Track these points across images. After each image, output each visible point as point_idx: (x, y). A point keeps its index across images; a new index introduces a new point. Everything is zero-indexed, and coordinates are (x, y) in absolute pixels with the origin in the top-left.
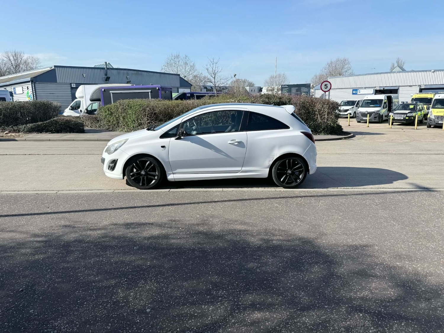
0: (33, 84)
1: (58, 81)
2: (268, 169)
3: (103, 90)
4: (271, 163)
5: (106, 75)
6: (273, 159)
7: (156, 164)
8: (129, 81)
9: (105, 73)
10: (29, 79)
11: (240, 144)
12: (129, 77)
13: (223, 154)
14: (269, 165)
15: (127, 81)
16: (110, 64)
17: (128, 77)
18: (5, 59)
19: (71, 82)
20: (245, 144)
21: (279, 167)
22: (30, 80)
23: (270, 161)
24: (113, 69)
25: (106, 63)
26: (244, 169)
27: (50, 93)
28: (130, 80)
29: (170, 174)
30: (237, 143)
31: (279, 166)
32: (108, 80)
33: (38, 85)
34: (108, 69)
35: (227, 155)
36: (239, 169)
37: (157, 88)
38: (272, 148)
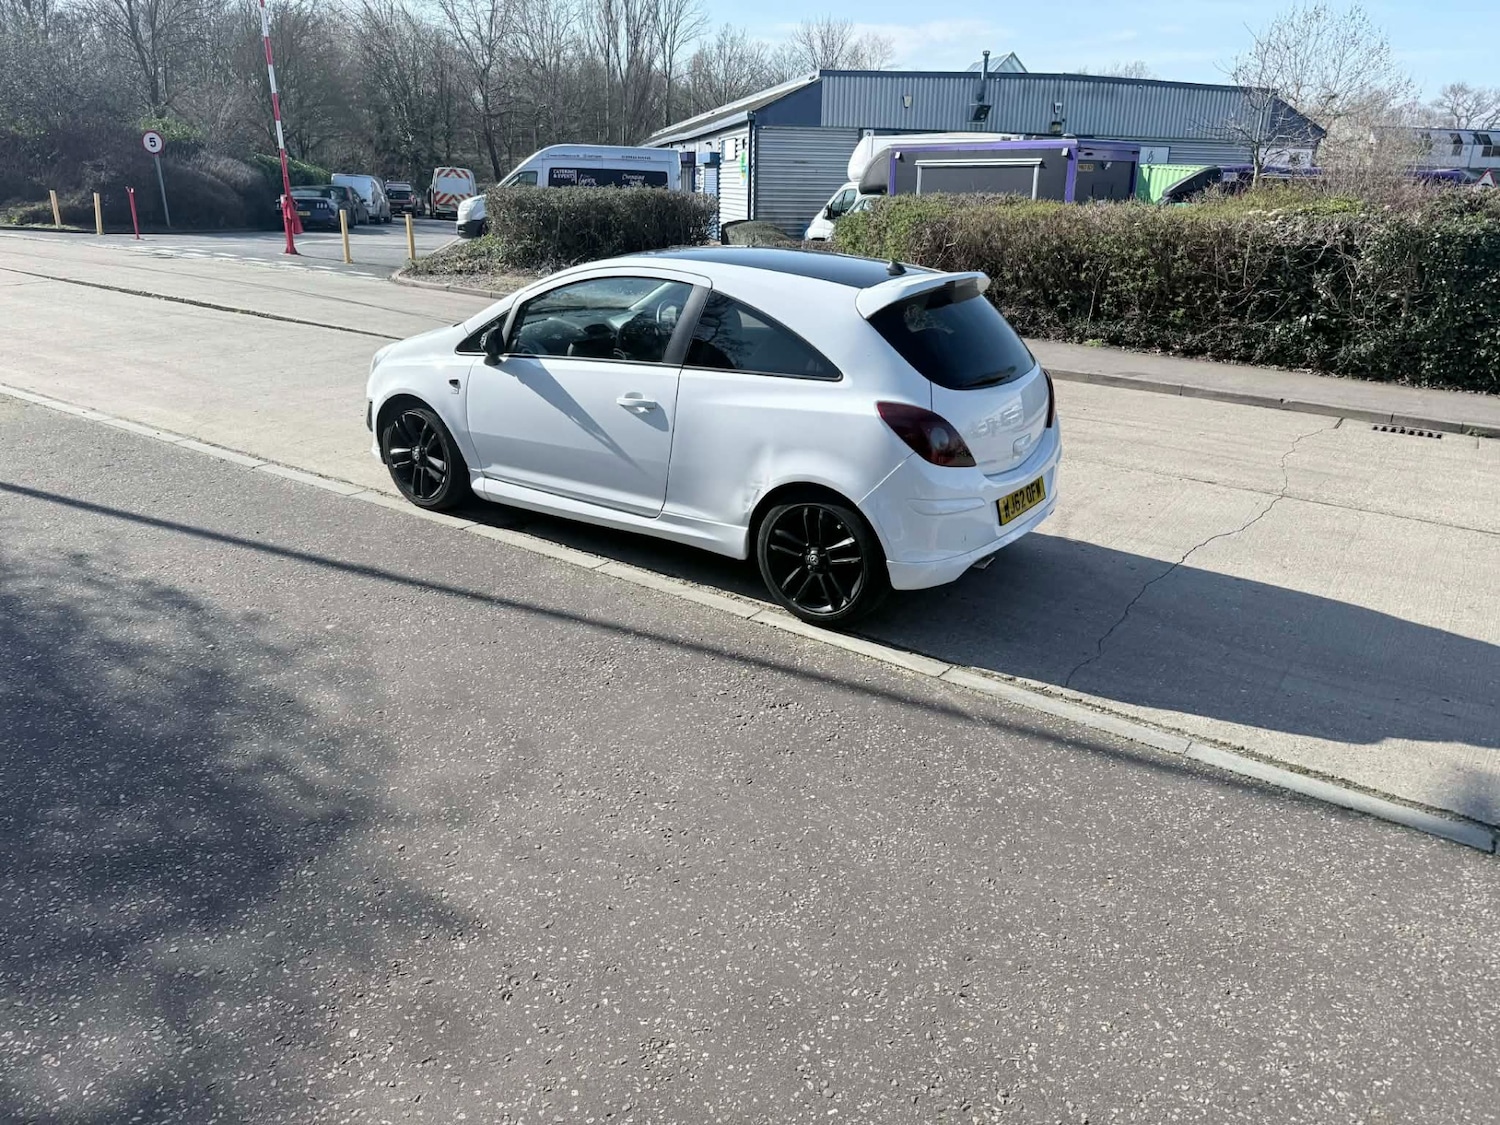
0: (753, 132)
1: (824, 123)
2: (746, 529)
3: (897, 155)
4: (751, 506)
5: (981, 98)
6: (757, 493)
7: (441, 434)
8: (1058, 120)
9: (979, 91)
10: (743, 116)
11: (653, 414)
12: (1061, 104)
13: (604, 439)
14: (746, 514)
15: (1053, 120)
16: (1017, 59)
17: (1057, 104)
18: (798, 45)
19: (861, 126)
20: (669, 415)
21: (778, 532)
22: (746, 118)
23: (747, 500)
24: (1025, 76)
25: (986, 55)
26: (671, 508)
27: (796, 162)
28: (1064, 117)
29: (477, 475)
30: (642, 410)
31: (774, 528)
32: (982, 117)
33: (767, 135)
34: (990, 76)
35: (613, 446)
36: (654, 504)
37: (1065, 152)
38: (754, 452)
